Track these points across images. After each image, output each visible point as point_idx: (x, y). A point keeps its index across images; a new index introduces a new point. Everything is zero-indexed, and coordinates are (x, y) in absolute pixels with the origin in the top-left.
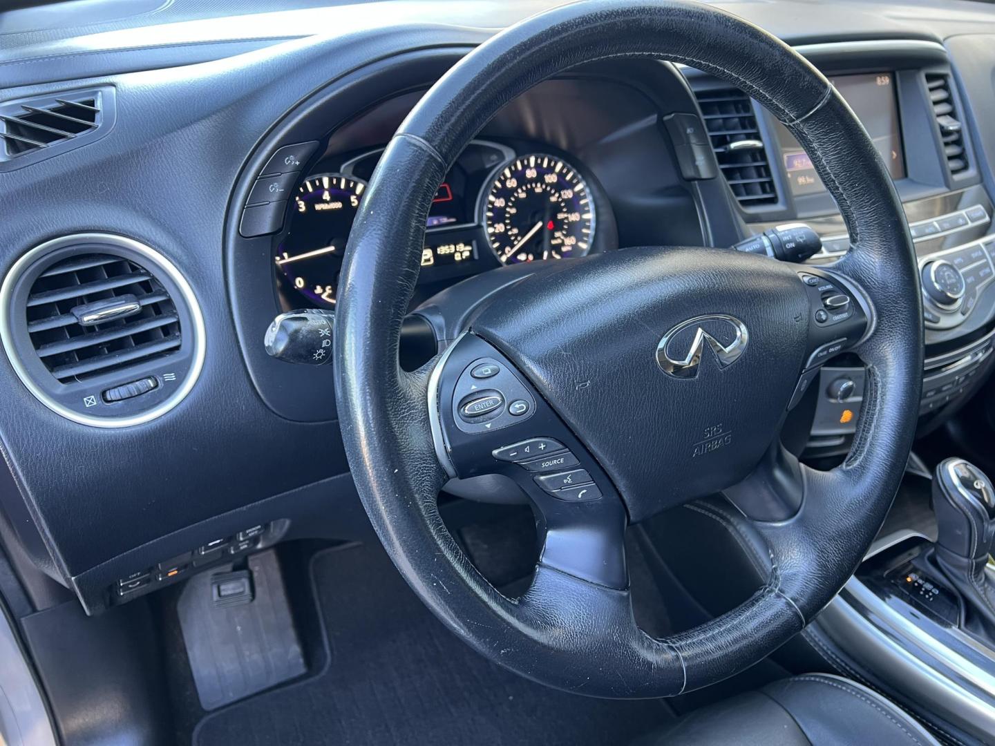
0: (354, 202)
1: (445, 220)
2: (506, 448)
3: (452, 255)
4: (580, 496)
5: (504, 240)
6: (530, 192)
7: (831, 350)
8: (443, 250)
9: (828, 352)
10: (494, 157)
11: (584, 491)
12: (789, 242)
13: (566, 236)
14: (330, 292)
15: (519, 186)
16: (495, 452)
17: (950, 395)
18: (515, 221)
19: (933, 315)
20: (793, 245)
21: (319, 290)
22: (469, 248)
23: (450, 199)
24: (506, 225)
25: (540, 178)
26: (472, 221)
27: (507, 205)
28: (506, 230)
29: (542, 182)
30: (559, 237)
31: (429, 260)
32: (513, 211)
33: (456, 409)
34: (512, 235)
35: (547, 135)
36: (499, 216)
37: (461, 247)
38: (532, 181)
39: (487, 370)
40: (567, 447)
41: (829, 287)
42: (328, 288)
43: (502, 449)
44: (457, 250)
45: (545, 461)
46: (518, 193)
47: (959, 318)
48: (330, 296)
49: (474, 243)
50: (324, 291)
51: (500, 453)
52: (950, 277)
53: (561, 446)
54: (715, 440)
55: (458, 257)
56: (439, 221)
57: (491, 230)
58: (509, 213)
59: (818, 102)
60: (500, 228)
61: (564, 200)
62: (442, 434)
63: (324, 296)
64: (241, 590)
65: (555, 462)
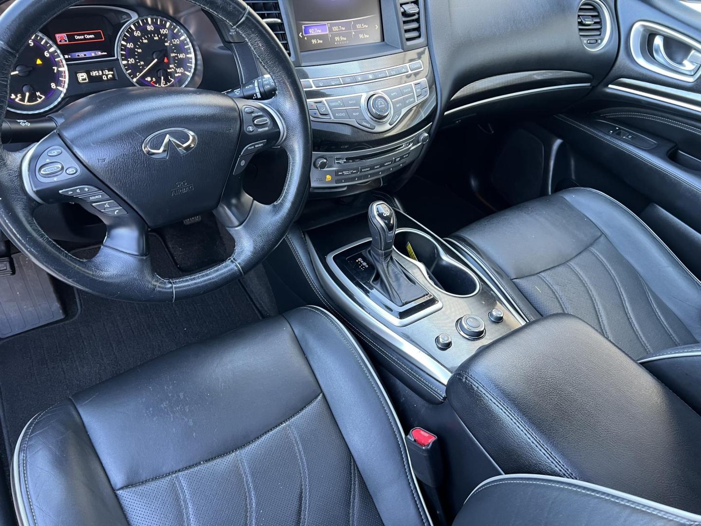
0: (31, 44)
1: (100, 53)
2: (67, 190)
3: (101, 77)
4: (116, 213)
5: (135, 69)
6: (151, 40)
7: (256, 146)
8: (94, 73)
9: (255, 147)
10: (125, 17)
11: (117, 211)
12: (267, 85)
13: (177, 67)
14: (21, 97)
15: (142, 35)
16: (60, 192)
17: (392, 168)
18: (141, 57)
19: (371, 125)
20: (268, 86)
21: (13, 96)
22: (112, 73)
23: (103, 39)
24: (135, 59)
25: (157, 31)
26: (114, 56)
27: (135, 47)
28: (136, 63)
29: (159, 33)
30: (173, 68)
31: (85, 79)
32: (140, 51)
33: (38, 168)
34: (141, 65)
35: (160, 7)
36: (130, 53)
37: (107, 72)
38: (151, 32)
39: (55, 153)
40: (101, 190)
41: (261, 113)
42: (19, 95)
43: (64, 190)
44: (104, 73)
45: (91, 196)
46: (142, 40)
47: (388, 127)
48: (20, 100)
49: (114, 69)
50: (17, 97)
51: (62, 192)
52: (381, 104)
53: (97, 190)
54: (184, 188)
55: (105, 78)
56: (96, 54)
57: (125, 62)
58: (137, 52)
59: (240, 18)
60: (132, 61)
61: (174, 45)
62: (31, 183)
63: (17, 100)
64: (5, 268)
65: (97, 197)
